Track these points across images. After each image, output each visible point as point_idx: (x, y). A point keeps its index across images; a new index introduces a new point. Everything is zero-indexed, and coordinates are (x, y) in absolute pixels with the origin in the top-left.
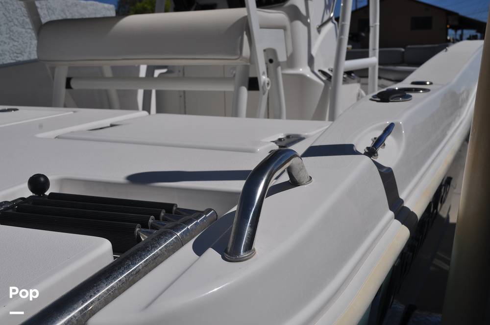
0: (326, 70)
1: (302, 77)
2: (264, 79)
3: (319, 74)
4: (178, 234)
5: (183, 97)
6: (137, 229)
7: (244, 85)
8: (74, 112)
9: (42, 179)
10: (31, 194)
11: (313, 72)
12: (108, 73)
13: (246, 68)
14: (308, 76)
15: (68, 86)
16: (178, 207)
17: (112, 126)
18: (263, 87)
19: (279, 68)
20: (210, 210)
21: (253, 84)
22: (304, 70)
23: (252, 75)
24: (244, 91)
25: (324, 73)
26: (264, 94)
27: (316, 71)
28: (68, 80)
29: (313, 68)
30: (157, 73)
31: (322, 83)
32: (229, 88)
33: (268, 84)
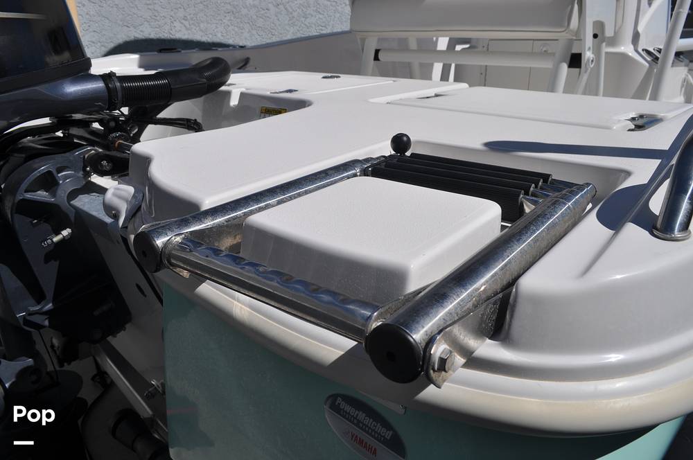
0: (651, 49)
1: (624, 56)
2: (588, 55)
3: (644, 54)
4: (570, 204)
5: (484, 74)
6: (521, 196)
7: (565, 62)
8: (394, 81)
9: (405, 139)
10: (393, 152)
11: (637, 51)
12: (413, 45)
13: (570, 43)
14: (630, 54)
15: (376, 58)
16: (553, 178)
17: (437, 95)
18: (586, 65)
19: (604, 44)
20: (588, 184)
21: (575, 61)
22: (627, 48)
23: (575, 51)
24: (565, 66)
25: (648, 52)
26: (586, 72)
27: (640, 50)
28: (377, 52)
29: (637, 47)
30: (459, 48)
31: (647, 65)
32: (547, 65)
33: (592, 61)
